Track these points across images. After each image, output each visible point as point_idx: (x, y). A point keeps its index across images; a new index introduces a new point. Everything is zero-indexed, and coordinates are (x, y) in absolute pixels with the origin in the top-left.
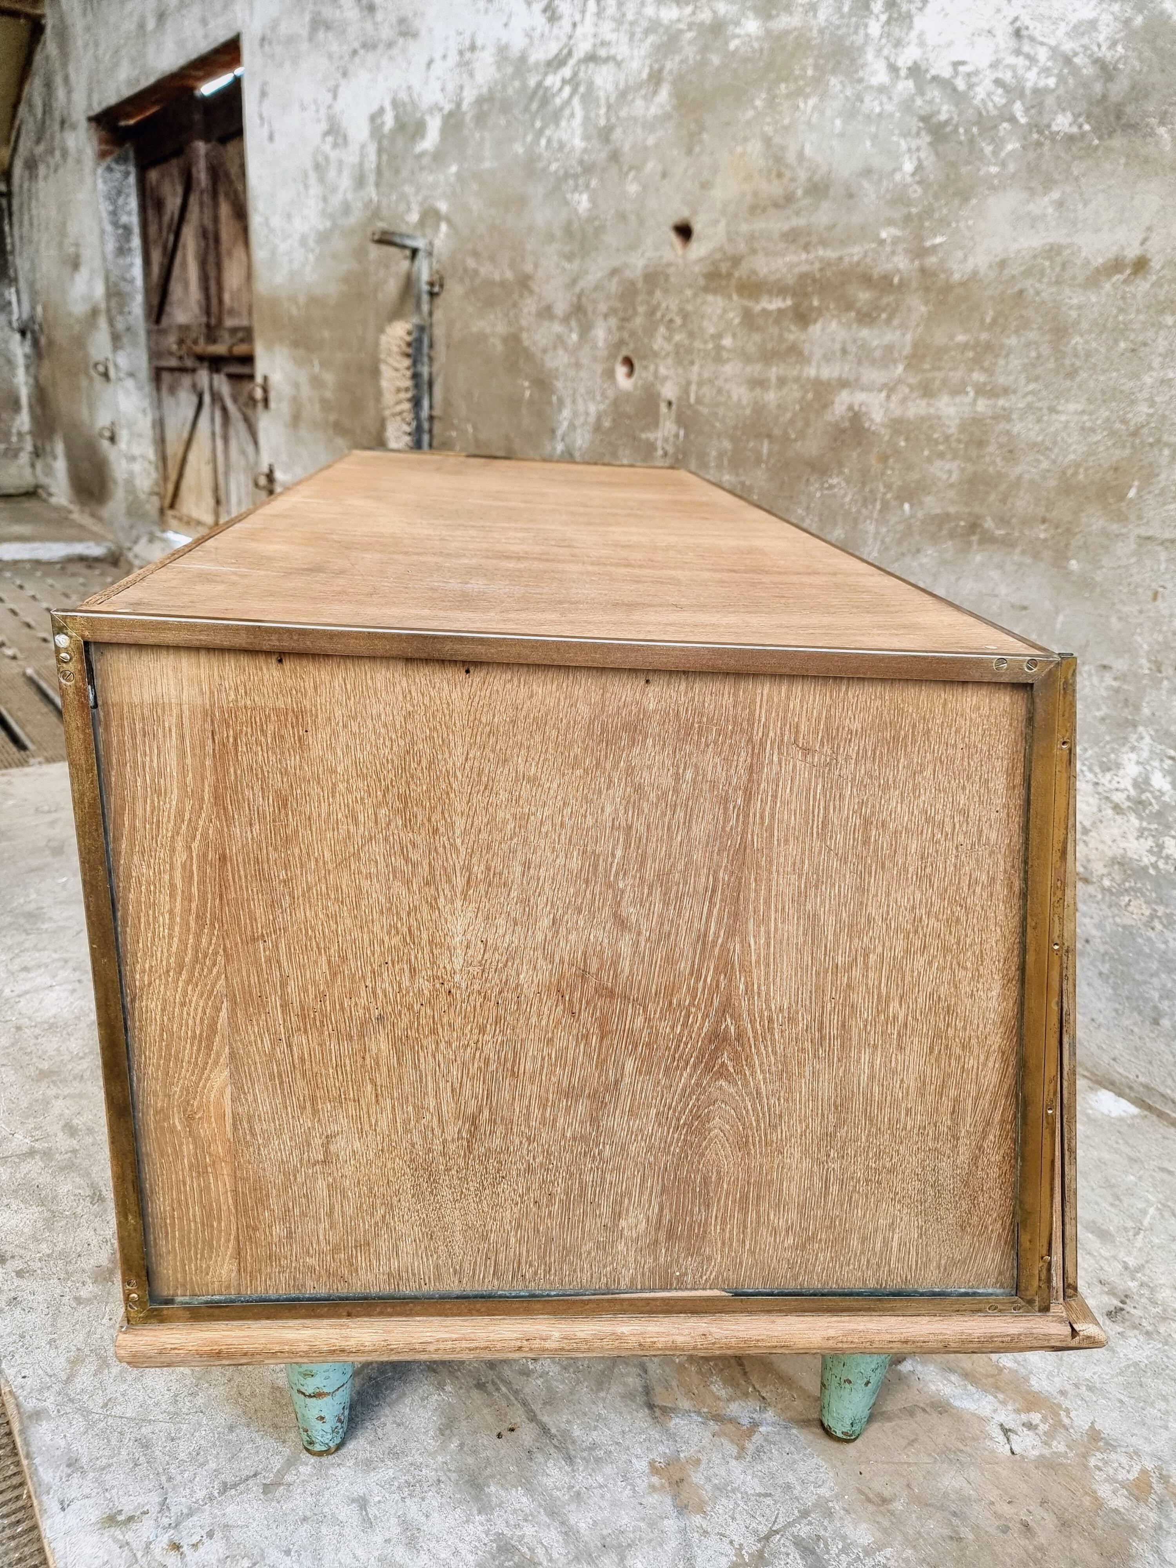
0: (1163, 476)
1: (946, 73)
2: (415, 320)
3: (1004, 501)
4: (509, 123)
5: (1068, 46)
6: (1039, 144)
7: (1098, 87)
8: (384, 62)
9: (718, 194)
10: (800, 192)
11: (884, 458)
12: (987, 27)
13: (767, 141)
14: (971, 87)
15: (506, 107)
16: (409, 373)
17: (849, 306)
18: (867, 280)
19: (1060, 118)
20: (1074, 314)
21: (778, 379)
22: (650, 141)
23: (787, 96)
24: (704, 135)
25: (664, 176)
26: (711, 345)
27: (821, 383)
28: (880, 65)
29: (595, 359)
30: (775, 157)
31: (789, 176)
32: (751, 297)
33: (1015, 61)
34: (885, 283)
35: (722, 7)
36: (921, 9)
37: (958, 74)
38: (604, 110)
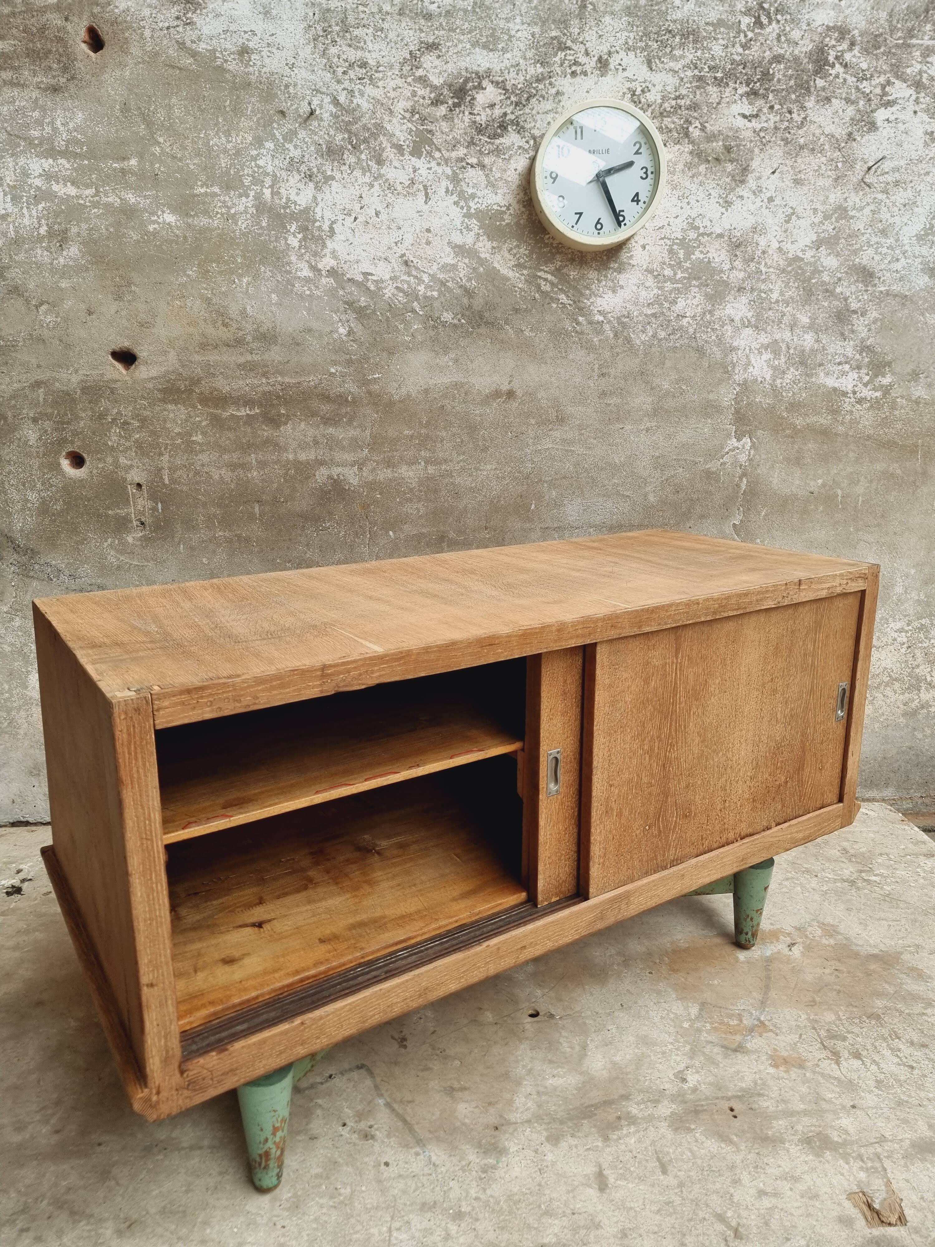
0: (547, 497)
1: (360, 278)
3: (458, 521)
5: (441, 276)
6: (434, 327)
7: (465, 301)
9: (161, 331)
10: (249, 338)
11: (366, 506)
12: (383, 256)
13: (208, 301)
14: (380, 289)
17: (314, 414)
18: (326, 398)
19: (445, 314)
20: (479, 419)
21: (258, 462)
22: (63, 284)
23: (220, 273)
24: (133, 288)
25: (90, 313)
26: (179, 441)
27: (301, 463)
28: (304, 265)
29: (28, 455)
30: (217, 312)
31: (235, 326)
32: (216, 406)
33: (408, 279)
34: (341, 400)
35: (131, 198)
36: (331, 237)
37: (368, 280)
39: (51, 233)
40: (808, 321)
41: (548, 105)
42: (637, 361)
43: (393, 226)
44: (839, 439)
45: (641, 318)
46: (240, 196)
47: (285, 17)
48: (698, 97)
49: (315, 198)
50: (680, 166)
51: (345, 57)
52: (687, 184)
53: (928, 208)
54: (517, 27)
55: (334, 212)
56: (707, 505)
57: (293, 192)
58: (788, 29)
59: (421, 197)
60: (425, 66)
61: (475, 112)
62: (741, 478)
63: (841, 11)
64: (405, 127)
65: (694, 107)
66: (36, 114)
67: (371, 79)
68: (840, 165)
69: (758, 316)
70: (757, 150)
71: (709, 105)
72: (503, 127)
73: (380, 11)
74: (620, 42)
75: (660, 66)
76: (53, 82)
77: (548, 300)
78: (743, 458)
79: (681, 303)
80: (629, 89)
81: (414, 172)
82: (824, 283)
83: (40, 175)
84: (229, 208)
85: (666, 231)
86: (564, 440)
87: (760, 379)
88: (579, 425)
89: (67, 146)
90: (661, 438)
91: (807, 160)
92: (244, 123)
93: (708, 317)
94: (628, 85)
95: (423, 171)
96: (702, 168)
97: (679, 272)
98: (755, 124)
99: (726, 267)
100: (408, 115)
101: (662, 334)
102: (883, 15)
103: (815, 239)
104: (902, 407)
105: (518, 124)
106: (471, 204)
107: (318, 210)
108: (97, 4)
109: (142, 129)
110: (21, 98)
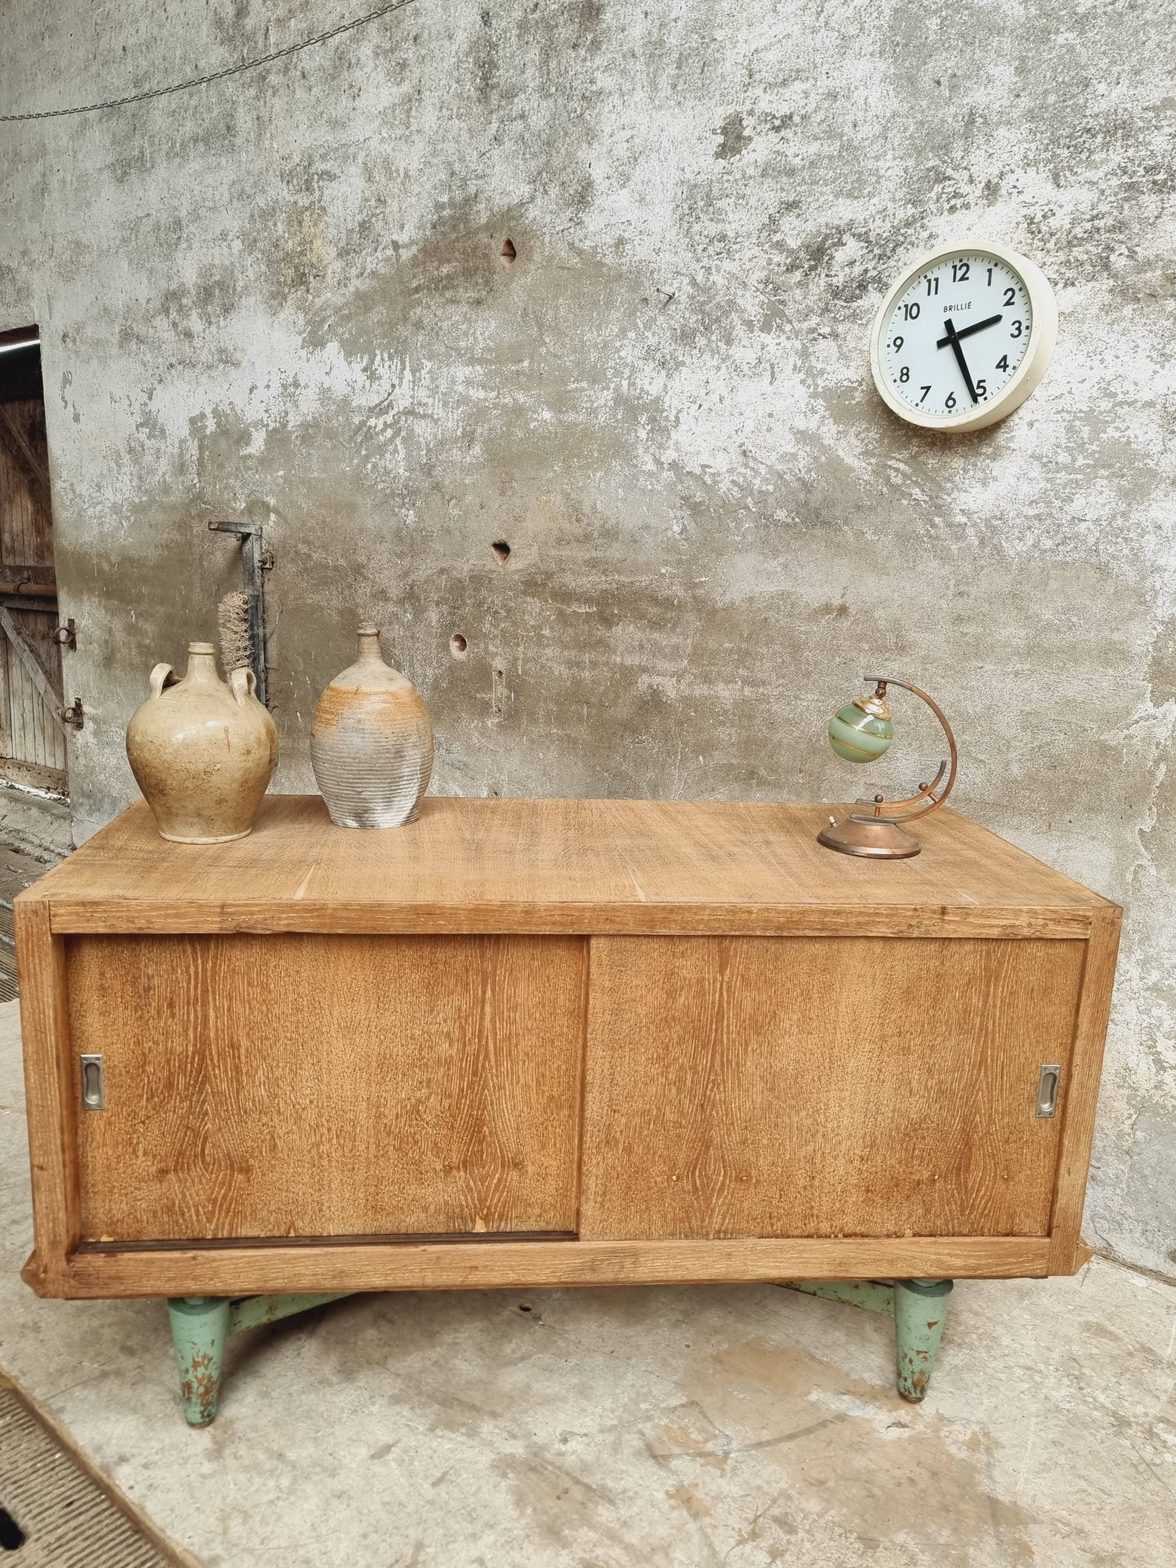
1: (698, 471)
2: (249, 591)
3: (771, 757)
4: (334, 447)
5: (779, 467)
6: (766, 526)
7: (802, 496)
8: (204, 379)
9: (529, 525)
10: (596, 534)
11: (680, 723)
12: (723, 446)
13: (567, 496)
14: (716, 483)
15: (331, 434)
16: (246, 635)
17: (642, 617)
18: (654, 600)
19: (779, 512)
20: (804, 637)
21: (591, 662)
22: (468, 480)
23: (579, 467)
24: (514, 484)
25: (482, 507)
26: (532, 634)
27: (626, 668)
28: (649, 458)
29: (430, 634)
30: (573, 507)
31: (586, 521)
32: (563, 602)
33: (744, 471)
34: (667, 603)
35: (521, 398)
36: (676, 427)
37: (705, 473)
38: (424, 452)
39: (464, 434)
41: (918, 253)
42: (1009, 578)
43: (736, 412)
45: (1018, 521)
46: (603, 389)
47: (656, 201)
48: (1126, 212)
49: (666, 386)
50: (1094, 310)
51: (706, 233)
52: (1102, 334)
54: (888, 164)
55: (681, 400)
56: (1099, 794)
57: (648, 380)
59: (767, 378)
60: (783, 228)
61: (833, 273)
62: (1157, 763)
64: (757, 300)
65: (1120, 226)
66: (465, 327)
67: (729, 252)
71: (1142, 221)
72: (863, 287)
73: (744, 177)
74: (1016, 157)
75: (1072, 179)
76: (477, 295)
77: (897, 496)
78: (1162, 734)
79: (1079, 502)
80: (1025, 216)
81: (763, 349)
83: (463, 382)
85: (1065, 402)
88: (924, 658)
89: (482, 353)
90: (1036, 688)
92: (615, 315)
93: (1119, 521)
95: (772, 348)
96: (1128, 310)
97: (1080, 458)
99: (1155, 448)
100: (761, 286)
101: (1048, 544)
105: (879, 282)
106: (820, 381)
107: (667, 399)
108: (513, 218)
109: (534, 332)
110: (457, 313)
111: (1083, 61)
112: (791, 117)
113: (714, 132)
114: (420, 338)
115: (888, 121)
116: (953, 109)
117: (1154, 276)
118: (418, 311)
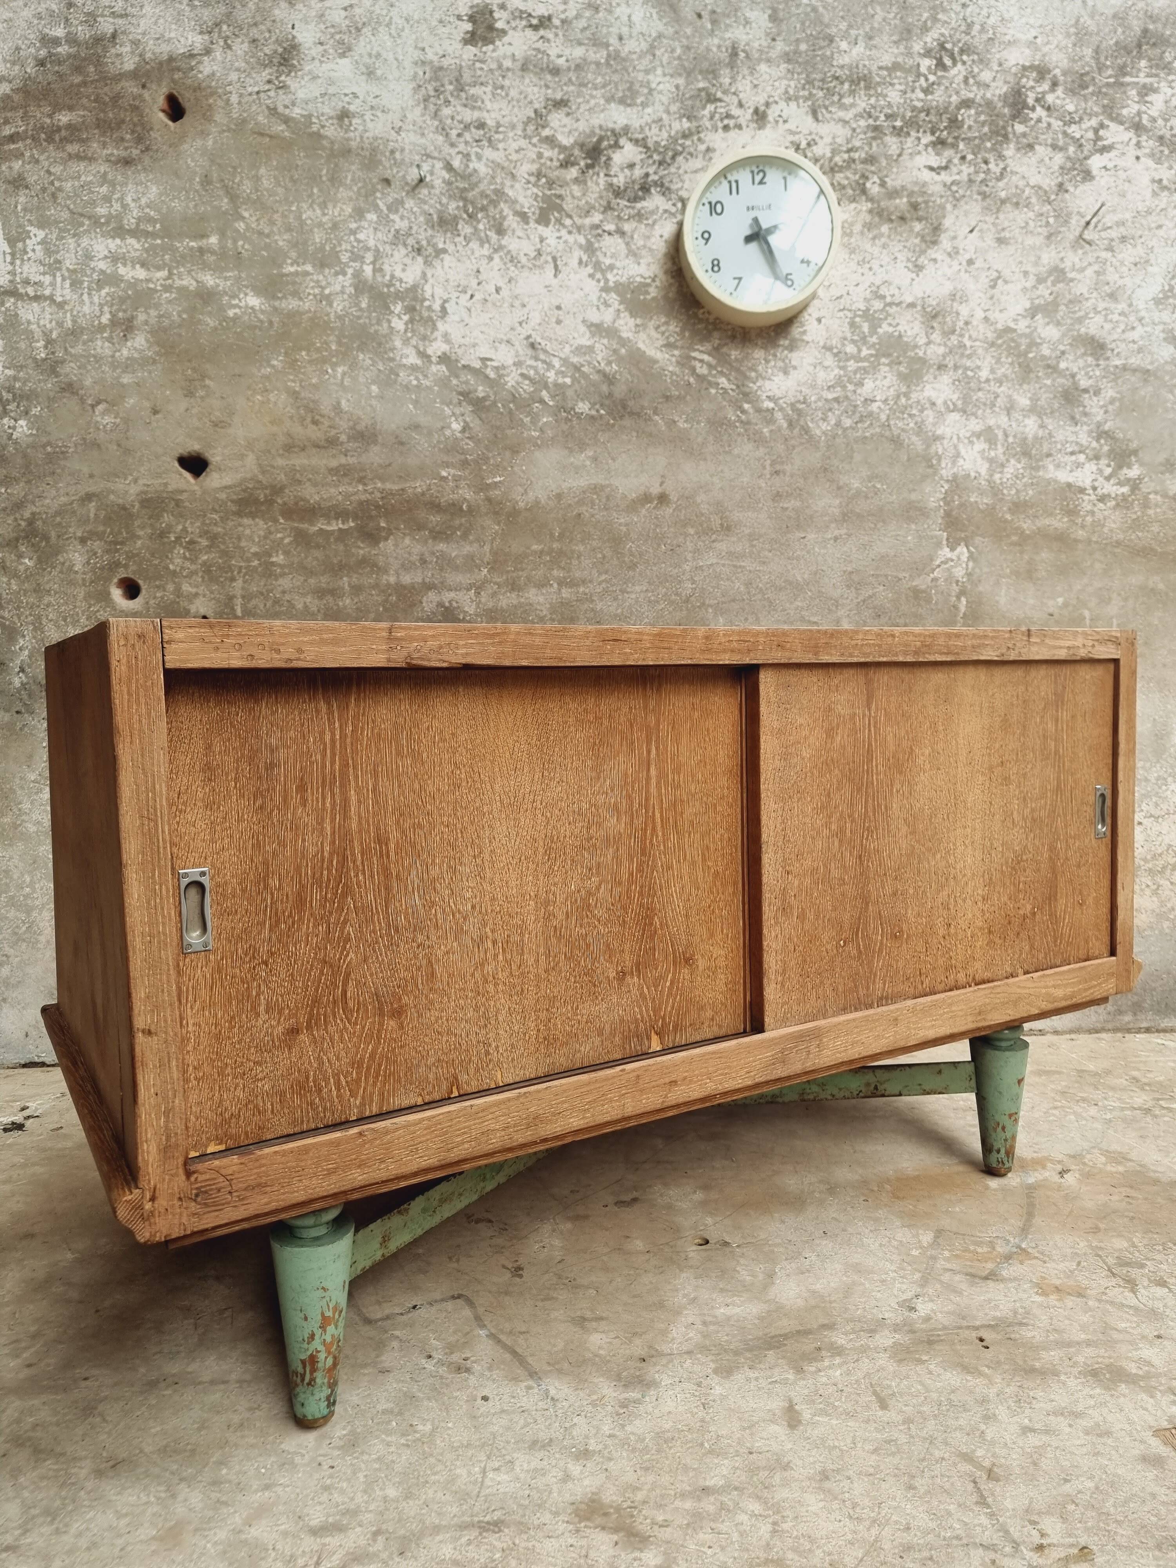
1: (477, 365)
5: (575, 360)
6: (567, 420)
7: (605, 388)
9: (238, 432)
10: (343, 438)
12: (505, 338)
13: (295, 395)
14: (501, 376)
17: (421, 527)
18: (435, 506)
19: (581, 405)
20: (624, 529)
21: (352, 587)
22: (126, 379)
23: (310, 362)
24: (207, 382)
25: (155, 412)
26: (256, 563)
27: (404, 587)
28: (410, 351)
29: (71, 583)
30: (306, 407)
31: (327, 423)
32: (302, 520)
33: (534, 364)
34: (454, 509)
35: (209, 280)
36: (442, 318)
37: (486, 366)
38: (41, 343)
39: (114, 323)
40: (1028, 402)
41: (698, 163)
42: (818, 455)
43: (517, 303)
44: (1080, 546)
45: (820, 404)
46: (337, 274)
47: (390, 77)
48: (874, 148)
49: (424, 274)
50: (858, 228)
51: (459, 118)
52: (868, 246)
53: (1164, 266)
54: (659, 79)
55: (446, 290)
57: (398, 268)
58: (976, 70)
59: (550, 270)
60: (552, 125)
61: (612, 173)
62: (958, 598)
63: (1037, 49)
64: (529, 192)
65: (871, 160)
66: (104, 189)
67: (490, 140)
68: (1051, 220)
69: (966, 399)
70: (949, 207)
71: (888, 157)
72: (645, 189)
73: (500, 68)
74: (779, 91)
75: (828, 116)
76: (123, 154)
77: (705, 385)
78: (959, 573)
79: (869, 385)
80: (792, 143)
81: (541, 241)
82: (1043, 357)
83: (106, 257)
84: (323, 288)
85: (845, 302)
86: (730, 554)
87: (973, 474)
88: (750, 535)
89: (138, 224)
90: (854, 549)
91: (1011, 216)
92: (343, 193)
93: (903, 400)
94: (791, 138)
95: (552, 241)
96: (885, 229)
97: (864, 349)
98: (945, 177)
99: (921, 341)
100: (533, 179)
101: (847, 422)
102: (1088, 52)
103: (1028, 305)
104: (1157, 505)
105: (662, 185)
106: (610, 276)
107: (428, 288)
108: (179, 69)
109: (225, 203)
110: (88, 173)
111: (826, 20)
112: (549, 18)
113: (459, 18)
114: (22, 199)
115: (654, 40)
116: (716, 41)
117: (902, 202)
118: (17, 165)
